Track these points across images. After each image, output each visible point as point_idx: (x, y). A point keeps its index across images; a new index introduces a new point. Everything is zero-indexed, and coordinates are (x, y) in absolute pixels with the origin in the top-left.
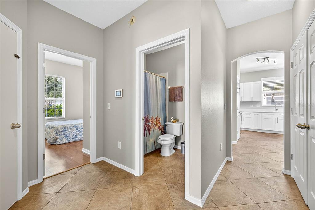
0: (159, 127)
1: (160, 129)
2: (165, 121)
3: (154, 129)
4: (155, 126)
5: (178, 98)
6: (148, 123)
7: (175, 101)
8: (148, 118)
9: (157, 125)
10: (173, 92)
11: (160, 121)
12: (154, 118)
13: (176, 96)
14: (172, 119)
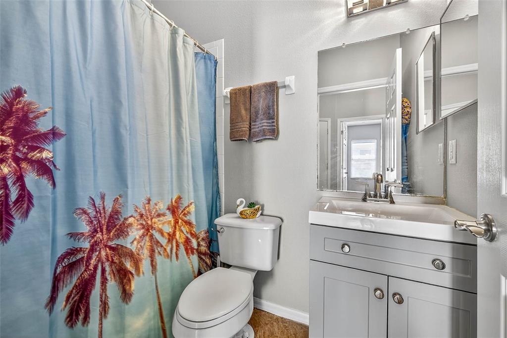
0: (187, 241)
1: (189, 250)
2: (214, 212)
3: (159, 259)
4: (163, 241)
5: (262, 124)
6: (118, 236)
7: (251, 137)
8: (115, 213)
9: (178, 233)
10: (244, 104)
11: (192, 218)
12: (162, 207)
13: (257, 116)
14: (242, 202)
